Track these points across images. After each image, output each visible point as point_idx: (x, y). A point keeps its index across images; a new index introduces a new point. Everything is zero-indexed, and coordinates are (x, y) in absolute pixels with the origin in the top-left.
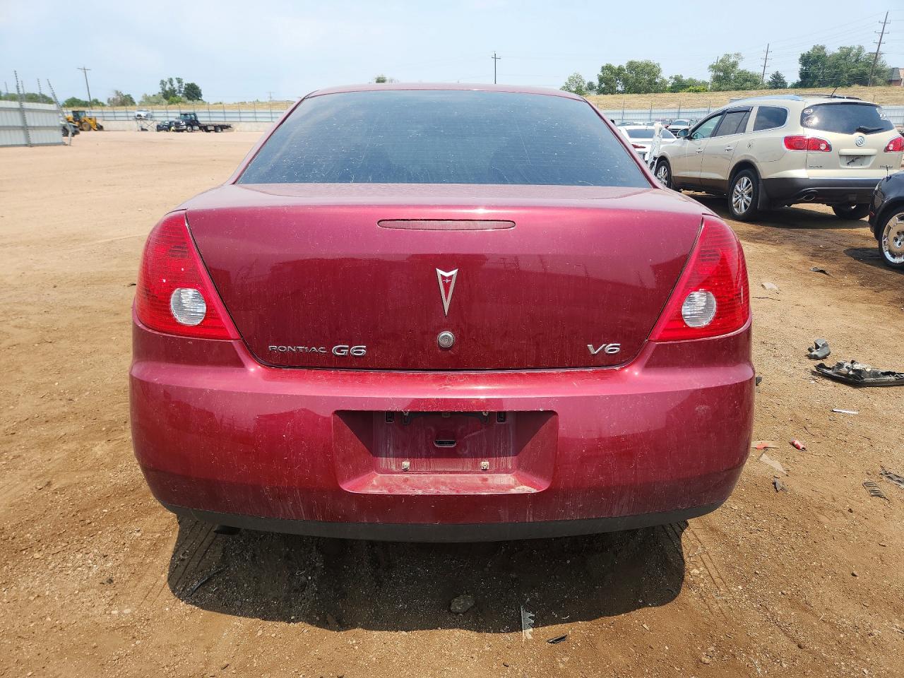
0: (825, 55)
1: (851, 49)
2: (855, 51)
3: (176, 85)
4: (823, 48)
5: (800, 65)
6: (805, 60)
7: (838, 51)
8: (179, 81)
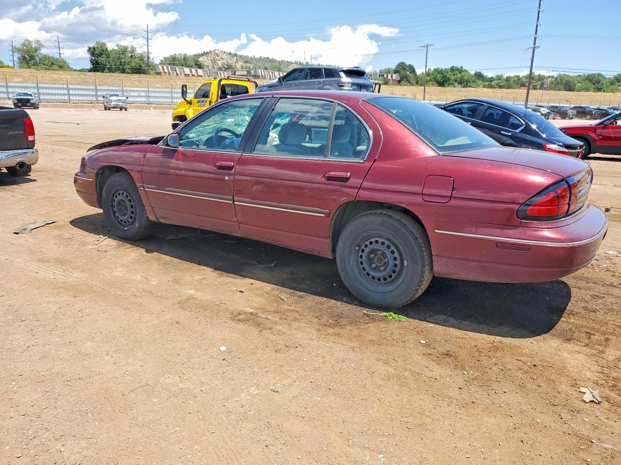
0: (107, 50)
2: (129, 49)
4: (104, 44)
6: (92, 51)
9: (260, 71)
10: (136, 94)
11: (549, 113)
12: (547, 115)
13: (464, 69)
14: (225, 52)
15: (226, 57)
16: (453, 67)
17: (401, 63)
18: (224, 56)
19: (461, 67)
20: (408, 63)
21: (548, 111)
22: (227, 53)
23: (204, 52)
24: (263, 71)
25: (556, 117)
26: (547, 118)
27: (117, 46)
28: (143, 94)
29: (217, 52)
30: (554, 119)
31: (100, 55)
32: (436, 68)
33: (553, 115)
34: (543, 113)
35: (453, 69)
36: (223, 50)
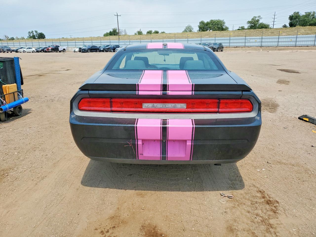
0: (299, 16)
1: (310, 13)
2: (312, 14)
3: (35, 34)
4: (298, 13)
5: (289, 20)
6: (291, 18)
7: (304, 14)
8: (36, 32)
10: (254, 41)
28: (258, 40)
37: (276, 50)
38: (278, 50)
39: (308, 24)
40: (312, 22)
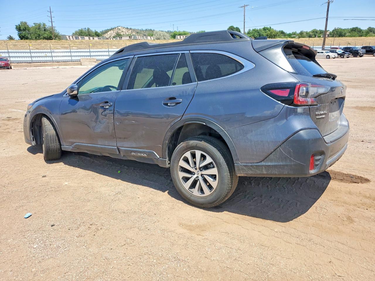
0: (28, 27)
1: (39, 25)
2: (42, 25)
4: (26, 23)
9: (137, 36)
11: (343, 53)
12: (343, 55)
13: (272, 28)
14: (124, 28)
15: (125, 31)
16: (265, 27)
17: (231, 27)
18: (124, 30)
19: (270, 27)
20: (235, 27)
21: (342, 51)
22: (125, 28)
23: (111, 28)
24: (139, 36)
25: (350, 56)
26: (342, 57)
27: (34, 24)
29: (119, 28)
30: (348, 57)
31: (24, 30)
32: (254, 28)
33: (347, 55)
34: (339, 53)
35: (265, 29)
36: (123, 26)
37: (31, 66)
38: (34, 67)
39: (42, 37)
40: (46, 35)
